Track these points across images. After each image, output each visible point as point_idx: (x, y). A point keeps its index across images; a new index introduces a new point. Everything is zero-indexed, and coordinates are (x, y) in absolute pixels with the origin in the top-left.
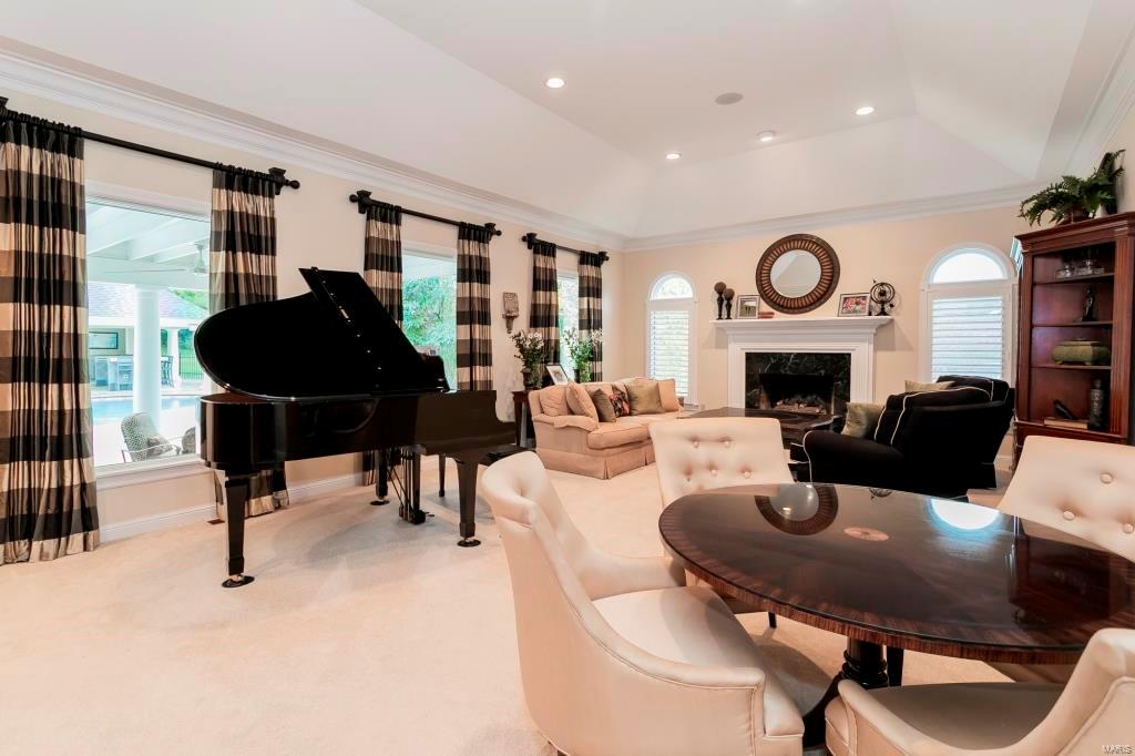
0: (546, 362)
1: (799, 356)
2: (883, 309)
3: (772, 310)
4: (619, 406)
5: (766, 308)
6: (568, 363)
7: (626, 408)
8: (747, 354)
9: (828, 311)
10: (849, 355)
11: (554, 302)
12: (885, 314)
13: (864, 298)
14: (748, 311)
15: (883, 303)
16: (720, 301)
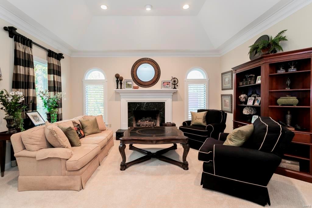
0: (26, 110)
1: (148, 103)
2: (175, 87)
3: (138, 86)
4: (79, 133)
5: (135, 85)
6: (42, 110)
7: (82, 133)
8: (128, 103)
9: (157, 87)
10: (164, 103)
11: (31, 74)
12: (176, 88)
13: (170, 83)
14: (129, 86)
15: (175, 85)
16: (117, 81)
